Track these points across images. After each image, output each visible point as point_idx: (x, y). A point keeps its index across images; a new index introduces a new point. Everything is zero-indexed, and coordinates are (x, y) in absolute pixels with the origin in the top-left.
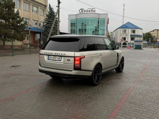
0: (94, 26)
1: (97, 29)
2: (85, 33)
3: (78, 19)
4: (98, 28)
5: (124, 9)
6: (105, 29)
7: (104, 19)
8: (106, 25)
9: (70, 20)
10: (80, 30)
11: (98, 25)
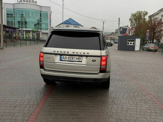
0: (36, 18)
1: (40, 23)
2: (25, 25)
3: (16, 10)
4: (41, 21)
5: (63, 4)
6: (48, 24)
7: (47, 12)
8: (49, 20)
9: (6, 9)
10: (19, 22)
11: (41, 19)
